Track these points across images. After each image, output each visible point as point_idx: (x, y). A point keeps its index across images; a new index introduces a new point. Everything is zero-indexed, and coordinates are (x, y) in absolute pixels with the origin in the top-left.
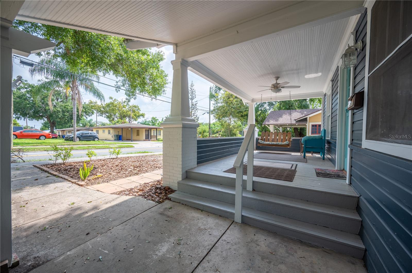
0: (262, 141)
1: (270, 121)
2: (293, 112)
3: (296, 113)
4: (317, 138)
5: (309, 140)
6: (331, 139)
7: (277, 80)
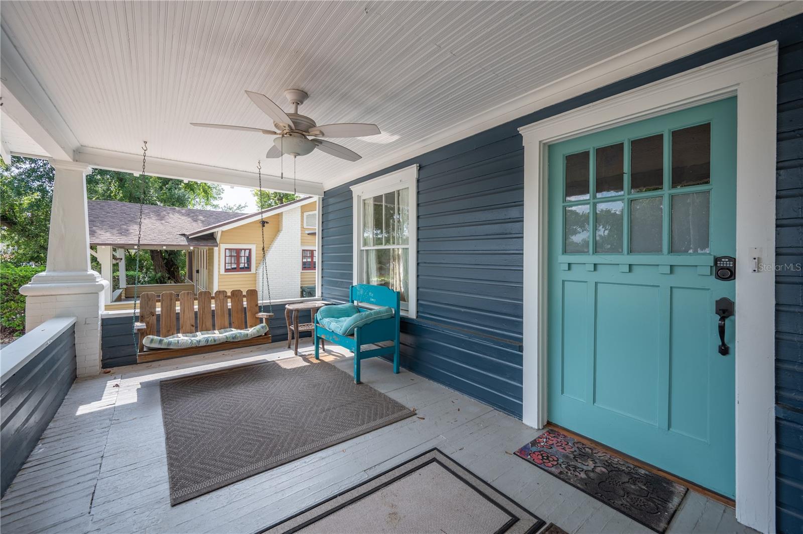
0: (161, 341)
1: (99, 232)
2: (169, 213)
3: (177, 215)
4: (385, 317)
5: (367, 324)
6: (417, 317)
7: (298, 103)
